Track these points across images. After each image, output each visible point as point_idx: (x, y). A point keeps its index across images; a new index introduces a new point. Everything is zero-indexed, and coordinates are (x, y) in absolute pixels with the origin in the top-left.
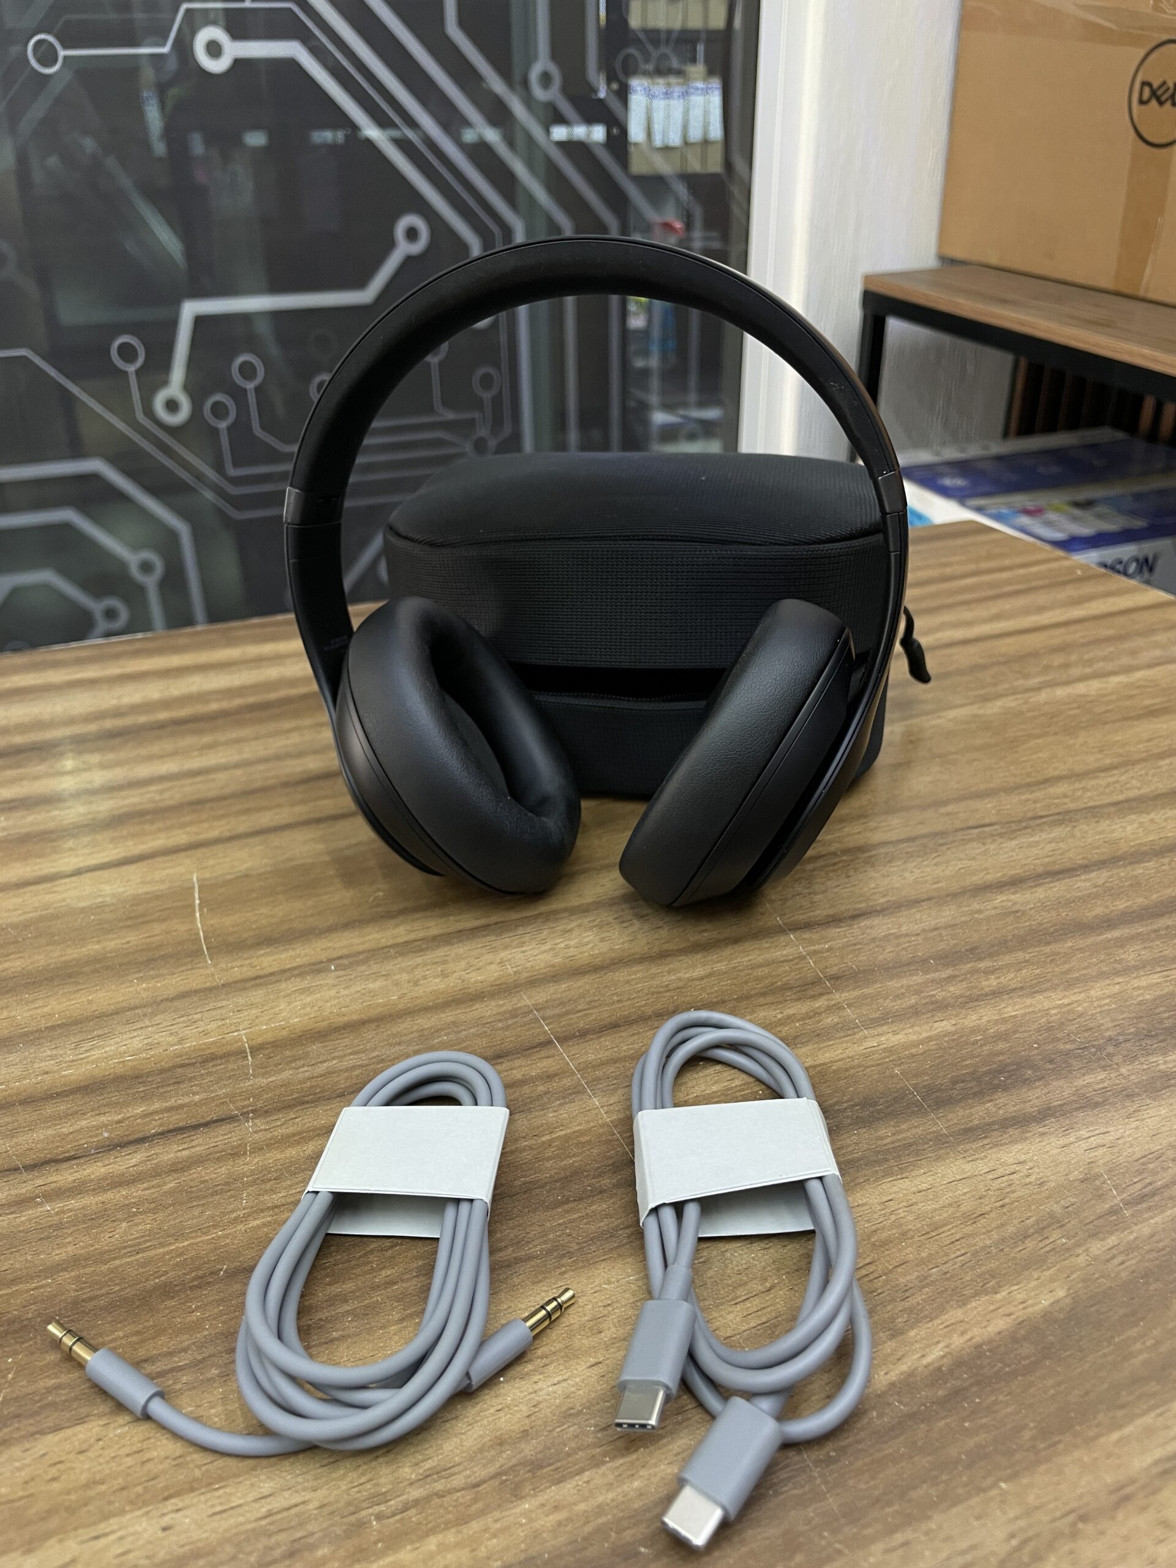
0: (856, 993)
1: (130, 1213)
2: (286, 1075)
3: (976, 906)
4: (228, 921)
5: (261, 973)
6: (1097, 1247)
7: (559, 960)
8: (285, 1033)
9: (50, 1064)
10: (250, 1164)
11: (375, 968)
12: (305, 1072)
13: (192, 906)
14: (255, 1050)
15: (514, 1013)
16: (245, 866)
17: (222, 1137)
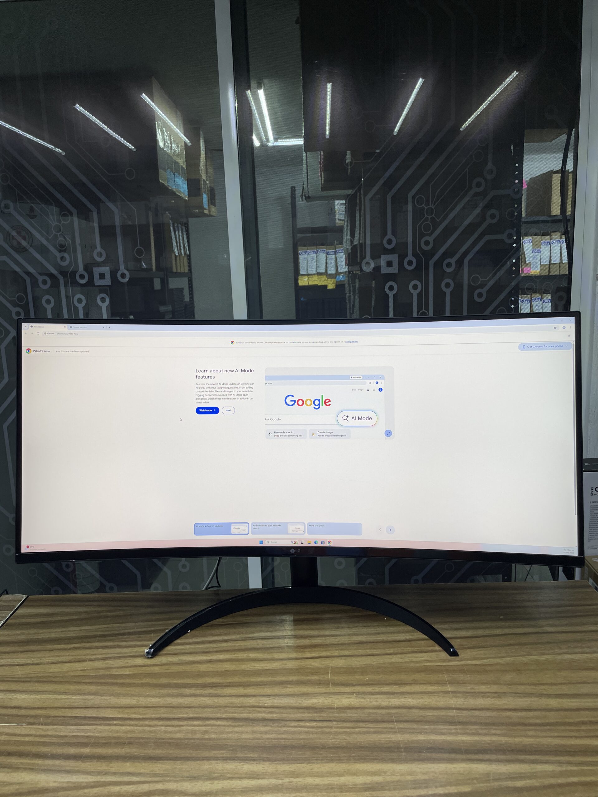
0: (462, 727)
1: (312, 733)
2: (342, 715)
3: (502, 713)
4: (336, 678)
5: (340, 692)
6: (482, 785)
7: (401, 704)
8: (343, 706)
9: (300, 702)
10: (333, 730)
11: (363, 696)
12: (346, 715)
13: (329, 672)
14: (337, 708)
15: (388, 714)
16: (340, 665)
17: (330, 724)
